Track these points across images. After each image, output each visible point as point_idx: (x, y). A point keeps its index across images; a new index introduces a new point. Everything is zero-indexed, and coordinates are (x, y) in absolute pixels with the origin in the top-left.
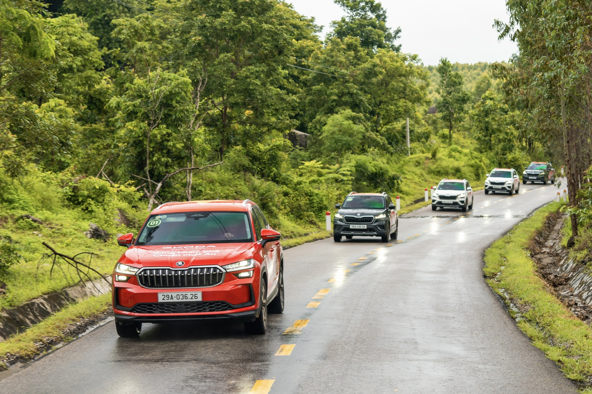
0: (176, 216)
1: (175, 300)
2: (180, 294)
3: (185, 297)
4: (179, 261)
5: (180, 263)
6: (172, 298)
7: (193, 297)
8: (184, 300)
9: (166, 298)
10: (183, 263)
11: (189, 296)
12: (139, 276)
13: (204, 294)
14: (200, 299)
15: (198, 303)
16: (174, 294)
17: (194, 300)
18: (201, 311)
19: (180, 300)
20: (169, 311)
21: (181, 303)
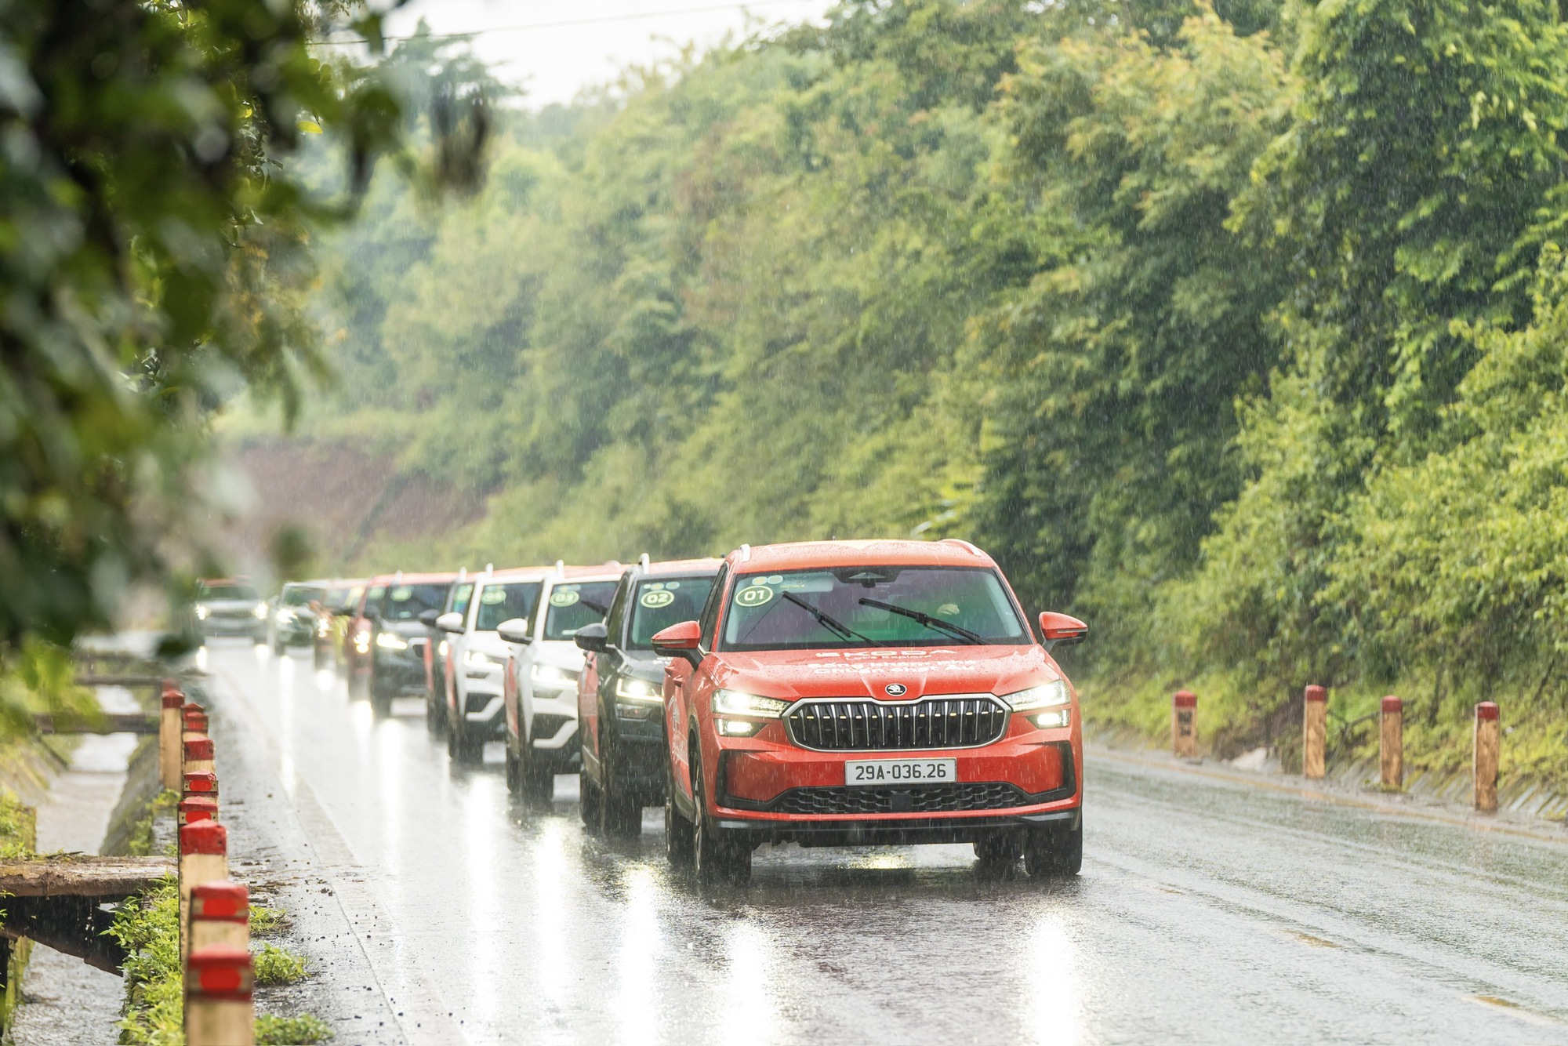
0: (801, 578)
1: (889, 780)
2: (901, 764)
3: (913, 771)
4: (893, 682)
5: (896, 688)
6: (881, 775)
7: (935, 773)
8: (912, 780)
9: (865, 775)
10: (902, 689)
11: (925, 770)
12: (792, 721)
13: (962, 765)
14: (951, 777)
15: (945, 788)
16: (887, 765)
17: (937, 780)
18: (951, 808)
19: (902, 781)
20: (871, 809)
21: (901, 788)
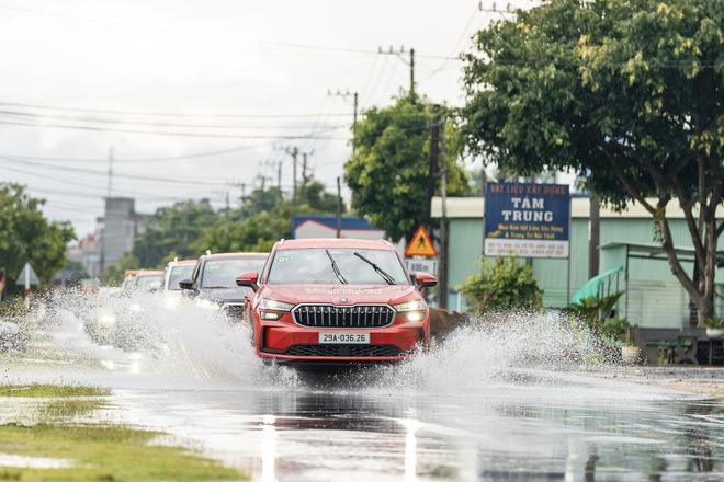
1: (339, 341)
2: (345, 335)
3: (351, 338)
5: (344, 301)
6: (335, 339)
7: (360, 339)
8: (349, 342)
9: (328, 339)
11: (356, 338)
12: (295, 314)
13: (372, 336)
14: (367, 341)
15: (365, 346)
16: (338, 335)
17: (361, 342)
18: (368, 355)
19: (345, 342)
20: (330, 354)
21: (344, 345)
